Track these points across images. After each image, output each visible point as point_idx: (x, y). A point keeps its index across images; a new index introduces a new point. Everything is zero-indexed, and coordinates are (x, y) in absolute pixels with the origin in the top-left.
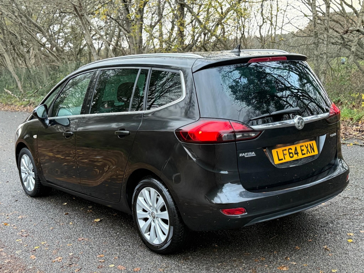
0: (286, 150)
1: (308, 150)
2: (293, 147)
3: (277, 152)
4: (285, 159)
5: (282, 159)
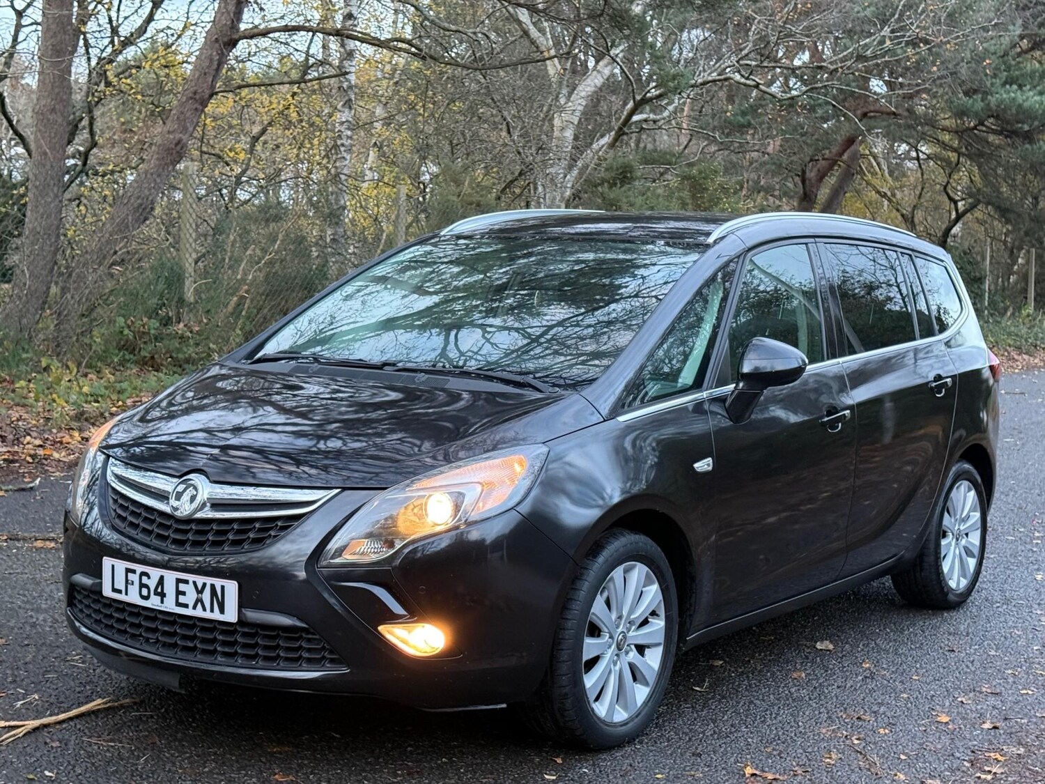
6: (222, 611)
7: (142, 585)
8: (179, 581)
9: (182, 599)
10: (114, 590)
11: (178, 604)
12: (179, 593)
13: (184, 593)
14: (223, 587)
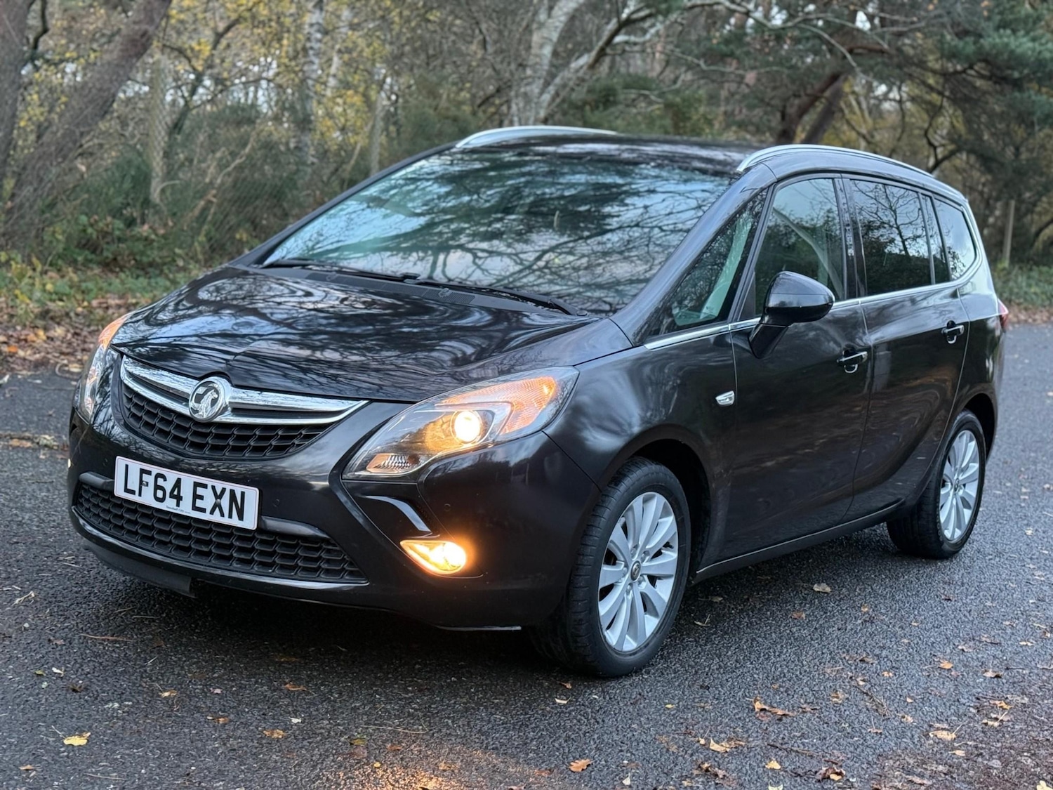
6: (241, 517)
7: (157, 487)
8: (196, 485)
9: (199, 503)
10: (127, 490)
11: (195, 508)
12: (196, 497)
13: (201, 498)
14: (243, 494)
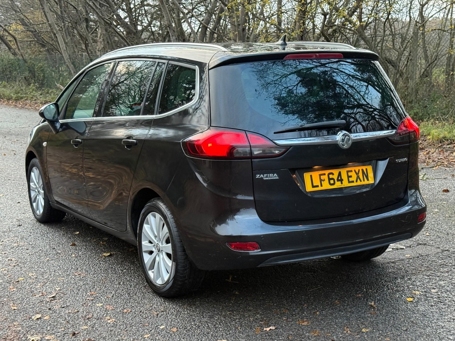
0: (324, 174)
1: (358, 177)
2: (336, 172)
3: (311, 176)
4: (321, 186)
5: (317, 186)
